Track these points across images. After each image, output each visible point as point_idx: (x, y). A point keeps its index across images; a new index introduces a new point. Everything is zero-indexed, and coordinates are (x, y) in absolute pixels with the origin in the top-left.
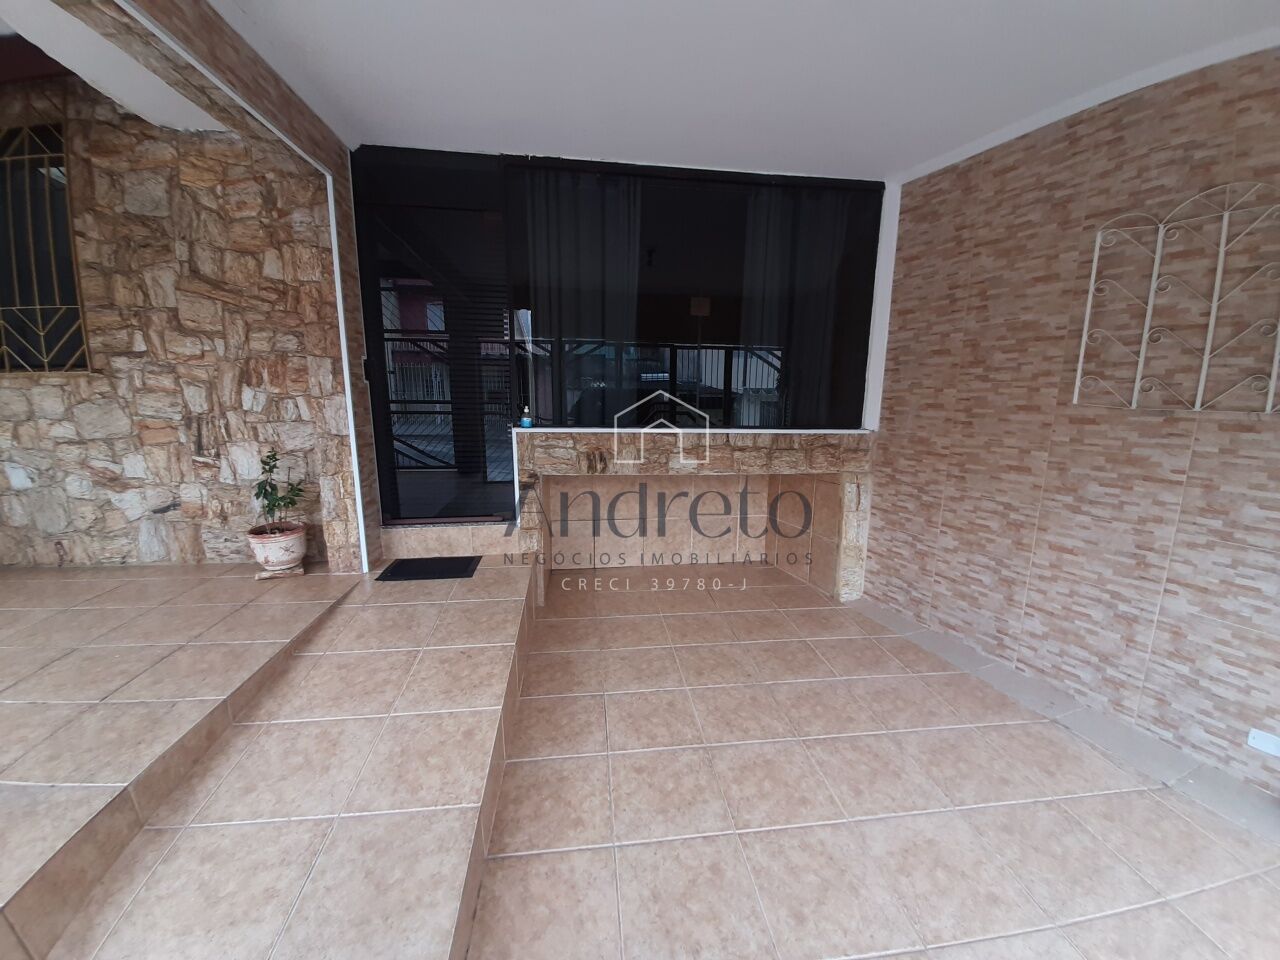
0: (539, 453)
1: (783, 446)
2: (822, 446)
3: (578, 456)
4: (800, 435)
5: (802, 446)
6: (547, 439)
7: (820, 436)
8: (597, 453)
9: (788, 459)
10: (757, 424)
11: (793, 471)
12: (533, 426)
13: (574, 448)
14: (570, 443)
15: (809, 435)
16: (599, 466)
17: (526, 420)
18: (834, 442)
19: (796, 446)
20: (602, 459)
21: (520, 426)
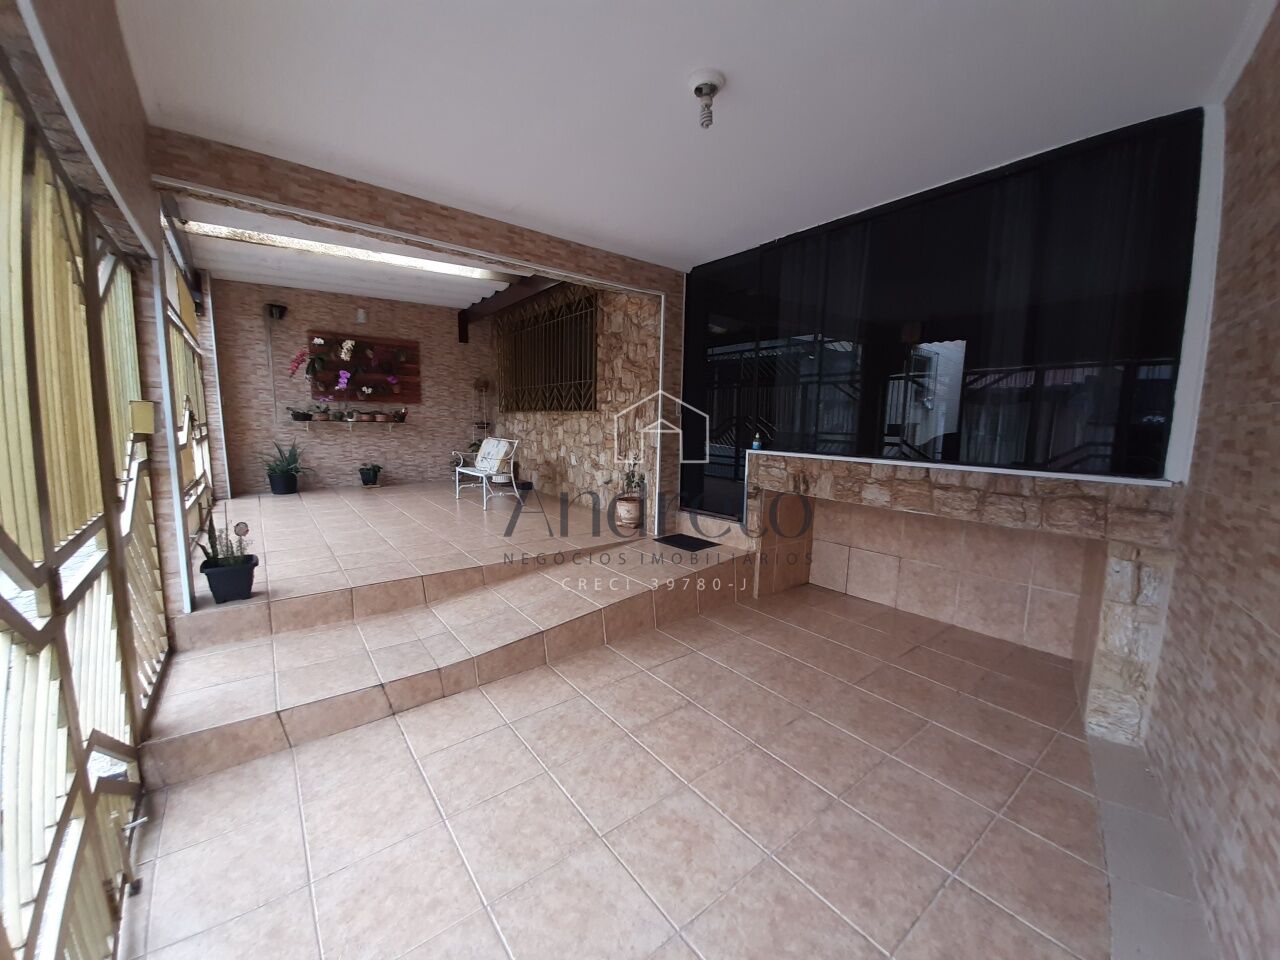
0: (762, 470)
1: (1005, 489)
2: (1071, 497)
3: (788, 477)
4: (1034, 478)
5: (1036, 493)
6: (768, 459)
7: (1067, 482)
8: (801, 475)
9: (1011, 507)
10: (996, 462)
11: (1020, 525)
12: (762, 447)
13: (785, 469)
14: (783, 465)
15: (1048, 480)
16: (802, 487)
17: (755, 444)
18: (1094, 493)
19: (1026, 492)
20: (806, 482)
21: (751, 448)
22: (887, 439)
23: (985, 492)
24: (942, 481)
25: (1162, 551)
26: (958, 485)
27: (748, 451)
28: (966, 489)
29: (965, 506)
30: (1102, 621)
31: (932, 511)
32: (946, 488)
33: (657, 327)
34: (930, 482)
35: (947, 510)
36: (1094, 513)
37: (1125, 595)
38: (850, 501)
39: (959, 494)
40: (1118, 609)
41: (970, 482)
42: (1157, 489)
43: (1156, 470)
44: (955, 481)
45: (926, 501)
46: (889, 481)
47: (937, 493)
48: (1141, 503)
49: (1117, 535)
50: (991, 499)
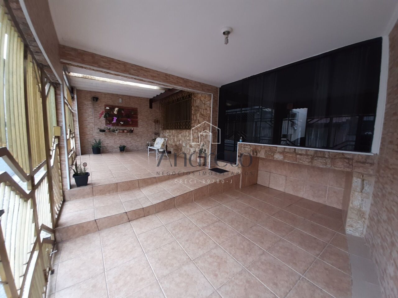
0: (243, 148)
1: (320, 155)
2: (341, 158)
3: (251, 151)
4: (329, 152)
5: (330, 156)
6: (244, 145)
7: (340, 153)
8: (255, 150)
9: (322, 161)
10: (317, 146)
11: (325, 167)
12: (243, 141)
13: (250, 148)
14: (249, 147)
15: (334, 152)
16: (255, 154)
17: (241, 140)
18: (348, 157)
19: (327, 156)
20: (256, 152)
21: (239, 142)
22: (282, 139)
23: (313, 156)
24: (300, 152)
25: (370, 175)
26: (305, 154)
27: (238, 143)
28: (307, 155)
29: (307, 160)
30: (351, 198)
31: (297, 162)
32: (301, 155)
33: (210, 104)
34: (296, 153)
35: (301, 161)
36: (348, 163)
37: (359, 189)
38: (270, 158)
39: (305, 157)
40: (356, 194)
41: (309, 153)
42: (369, 156)
43: (368, 150)
44: (304, 152)
45: (295, 159)
46: (283, 152)
47: (298, 156)
48: (363, 160)
49: (356, 170)
50: (315, 158)
